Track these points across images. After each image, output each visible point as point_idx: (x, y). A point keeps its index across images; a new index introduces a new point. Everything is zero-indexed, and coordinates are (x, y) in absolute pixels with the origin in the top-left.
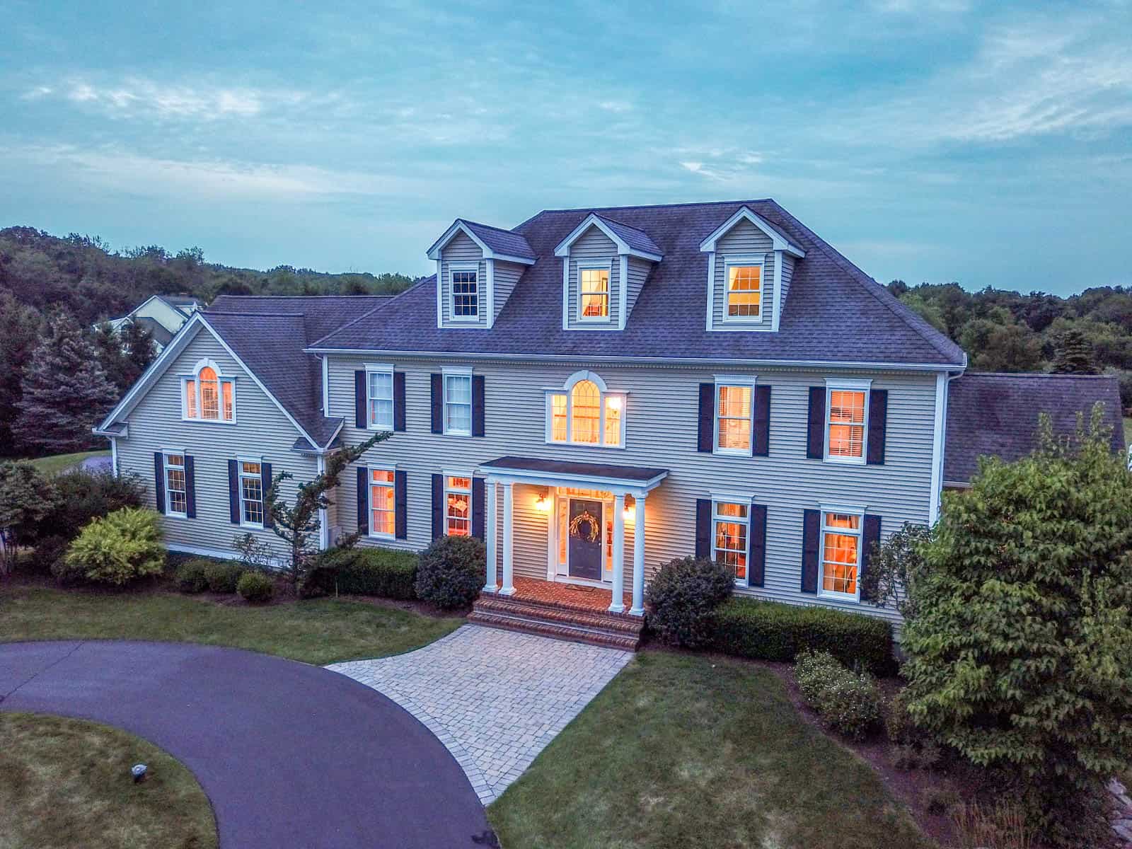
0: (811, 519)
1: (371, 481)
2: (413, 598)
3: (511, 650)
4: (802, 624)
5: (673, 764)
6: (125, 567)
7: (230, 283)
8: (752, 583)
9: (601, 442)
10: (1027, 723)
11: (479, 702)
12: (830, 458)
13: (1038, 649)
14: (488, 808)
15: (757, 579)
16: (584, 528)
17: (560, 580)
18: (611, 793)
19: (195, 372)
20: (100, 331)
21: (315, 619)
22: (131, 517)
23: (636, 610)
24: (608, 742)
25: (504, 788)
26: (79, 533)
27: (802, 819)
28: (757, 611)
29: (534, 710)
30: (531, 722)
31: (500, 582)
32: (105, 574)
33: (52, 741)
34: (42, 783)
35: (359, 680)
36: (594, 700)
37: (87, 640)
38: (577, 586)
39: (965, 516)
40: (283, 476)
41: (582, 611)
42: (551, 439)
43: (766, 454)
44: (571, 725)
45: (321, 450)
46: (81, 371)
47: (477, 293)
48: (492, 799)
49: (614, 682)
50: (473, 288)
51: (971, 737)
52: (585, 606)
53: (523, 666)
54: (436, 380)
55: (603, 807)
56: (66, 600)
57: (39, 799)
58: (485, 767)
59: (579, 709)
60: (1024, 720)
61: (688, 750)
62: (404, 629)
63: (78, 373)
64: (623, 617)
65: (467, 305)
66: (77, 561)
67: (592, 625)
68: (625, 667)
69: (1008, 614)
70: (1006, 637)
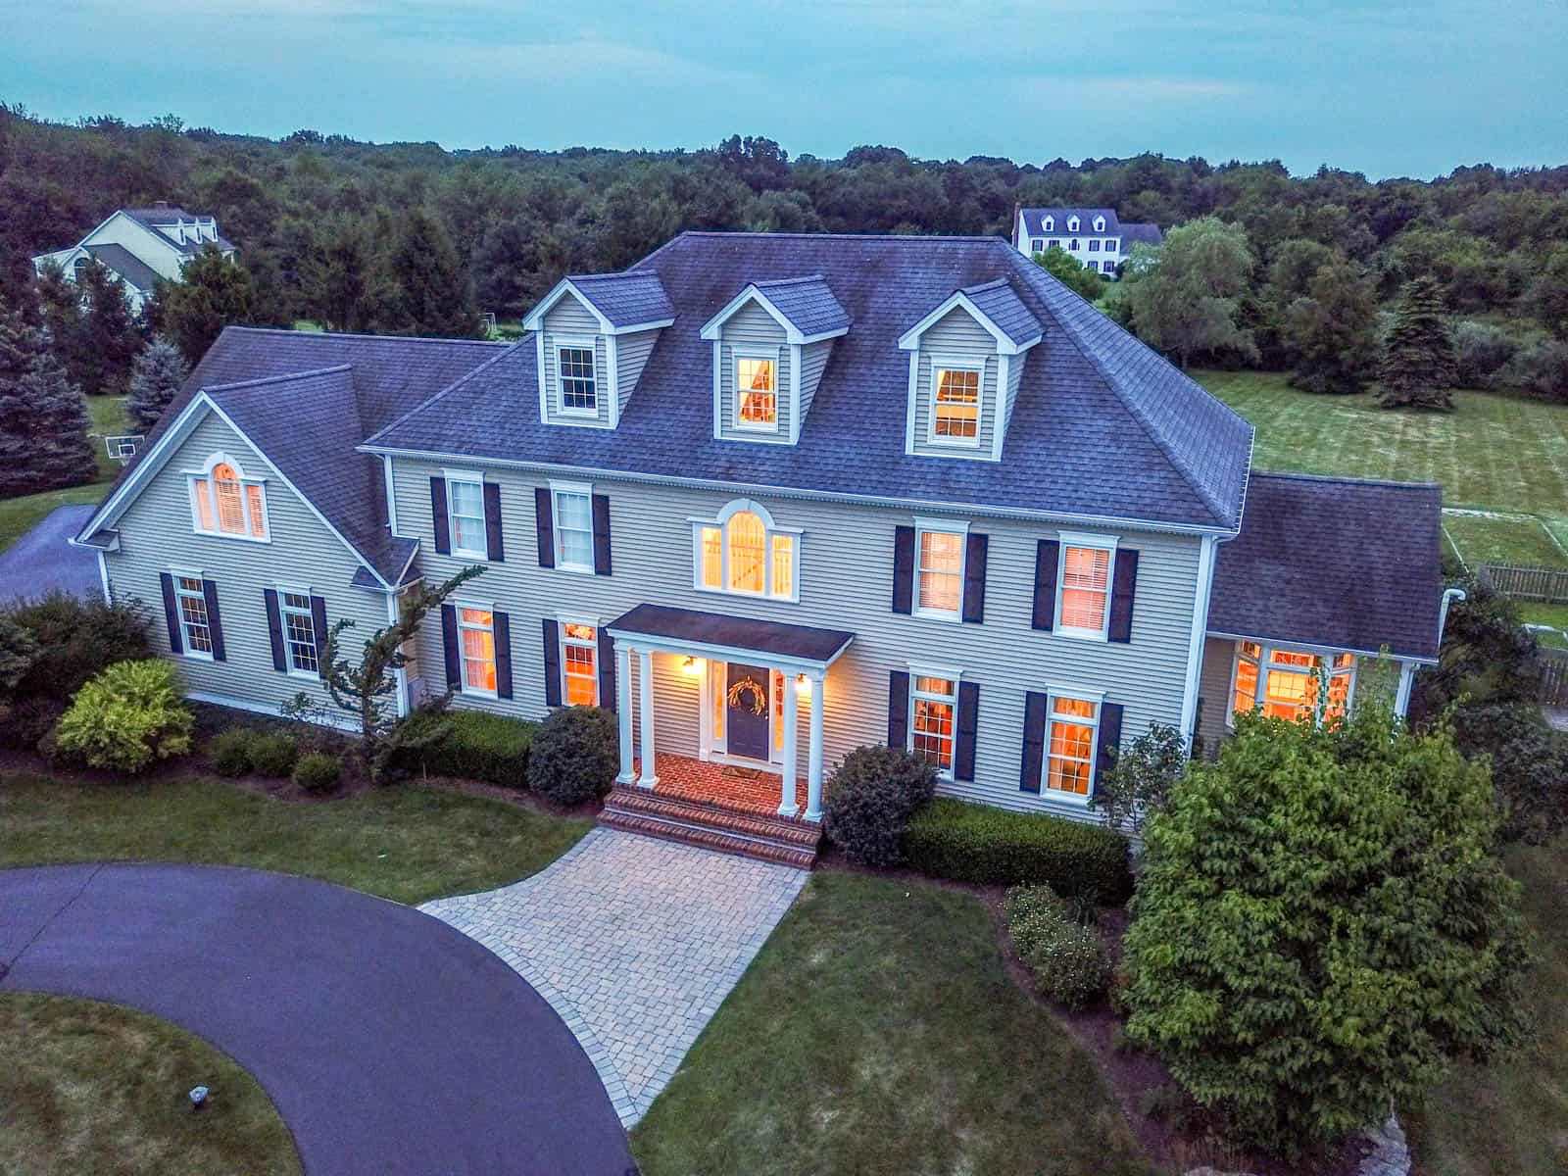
0: (1036, 706)
1: (461, 623)
2: (524, 786)
3: (655, 872)
4: (1017, 843)
5: (852, 1060)
6: (140, 750)
7: (229, 181)
8: (958, 776)
9: (768, 592)
10: (1257, 1072)
11: (616, 963)
12: (1061, 631)
13: (1277, 990)
14: (632, 1133)
15: (966, 770)
16: (745, 700)
17: (716, 759)
18: (777, 1107)
19: (206, 469)
20: (45, 277)
21: (399, 822)
22: (140, 675)
23: (812, 815)
24: (775, 1026)
25: (648, 1102)
26: (72, 703)
27: (1001, 1137)
28: (962, 823)
29: (684, 974)
30: (681, 995)
31: (638, 770)
32: (113, 759)
33: (81, 1043)
34: (78, 1113)
35: (463, 931)
36: (759, 957)
37: (103, 863)
38: (737, 769)
39: (1208, 812)
40: (343, 624)
41: (743, 813)
42: (703, 584)
43: (979, 621)
44: (730, 1000)
45: (390, 589)
46: (28, 372)
47: (594, 379)
48: (636, 1120)
49: (783, 926)
50: (588, 372)
51: (1197, 1065)
52: (748, 806)
53: (670, 900)
54: (543, 497)
55: (768, 1127)
56: (66, 796)
57: (77, 1140)
58: (625, 1070)
59: (740, 970)
60: (1254, 1067)
61: (872, 1035)
62: (517, 839)
63: (24, 376)
64: (795, 822)
65: (580, 393)
66: (72, 741)
67: (757, 834)
68: (796, 899)
69: (1246, 943)
70: (1243, 971)
